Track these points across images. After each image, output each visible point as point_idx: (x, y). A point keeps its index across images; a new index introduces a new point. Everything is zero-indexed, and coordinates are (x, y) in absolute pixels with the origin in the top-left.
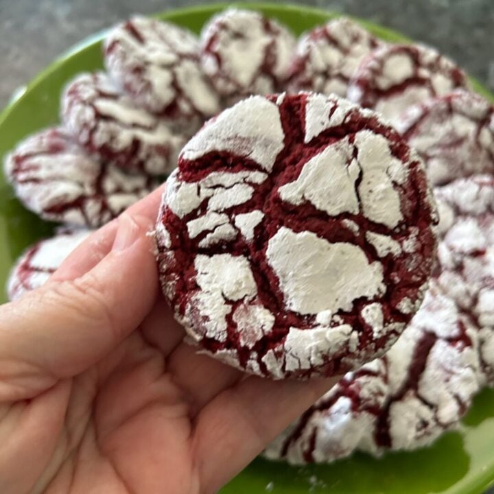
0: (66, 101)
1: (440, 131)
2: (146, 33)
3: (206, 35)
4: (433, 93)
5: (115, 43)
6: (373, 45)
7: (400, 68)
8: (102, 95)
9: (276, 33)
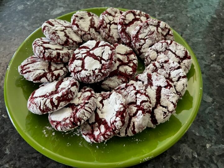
0: (33, 47)
1: (147, 31)
2: (53, 23)
3: (72, 20)
4: (142, 22)
5: (45, 27)
6: (121, 13)
7: (130, 17)
8: (45, 43)
9: (93, 15)
